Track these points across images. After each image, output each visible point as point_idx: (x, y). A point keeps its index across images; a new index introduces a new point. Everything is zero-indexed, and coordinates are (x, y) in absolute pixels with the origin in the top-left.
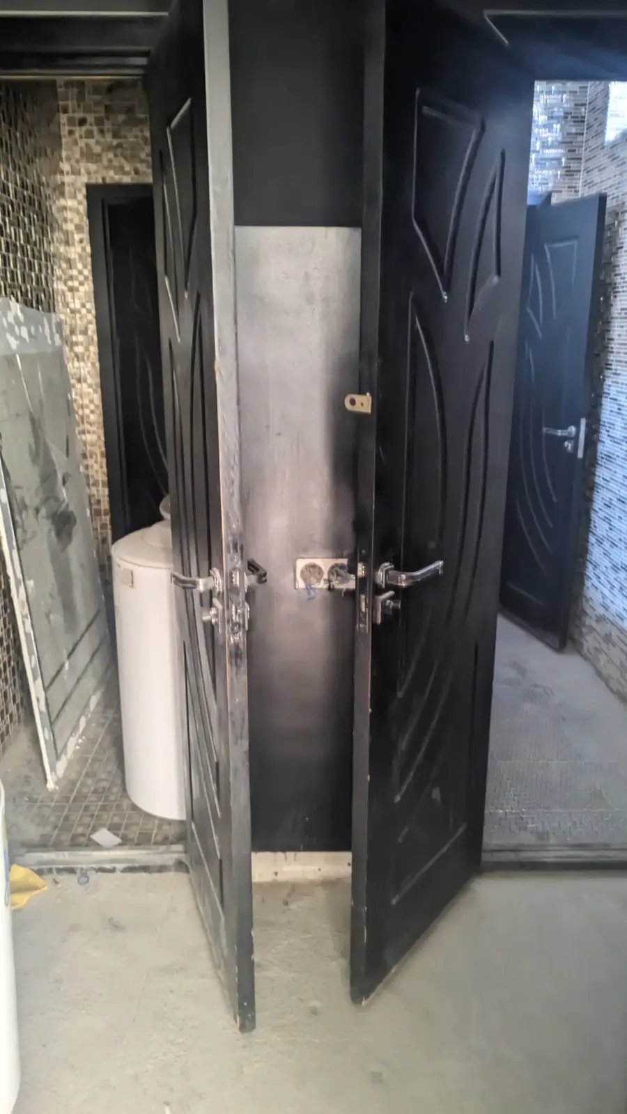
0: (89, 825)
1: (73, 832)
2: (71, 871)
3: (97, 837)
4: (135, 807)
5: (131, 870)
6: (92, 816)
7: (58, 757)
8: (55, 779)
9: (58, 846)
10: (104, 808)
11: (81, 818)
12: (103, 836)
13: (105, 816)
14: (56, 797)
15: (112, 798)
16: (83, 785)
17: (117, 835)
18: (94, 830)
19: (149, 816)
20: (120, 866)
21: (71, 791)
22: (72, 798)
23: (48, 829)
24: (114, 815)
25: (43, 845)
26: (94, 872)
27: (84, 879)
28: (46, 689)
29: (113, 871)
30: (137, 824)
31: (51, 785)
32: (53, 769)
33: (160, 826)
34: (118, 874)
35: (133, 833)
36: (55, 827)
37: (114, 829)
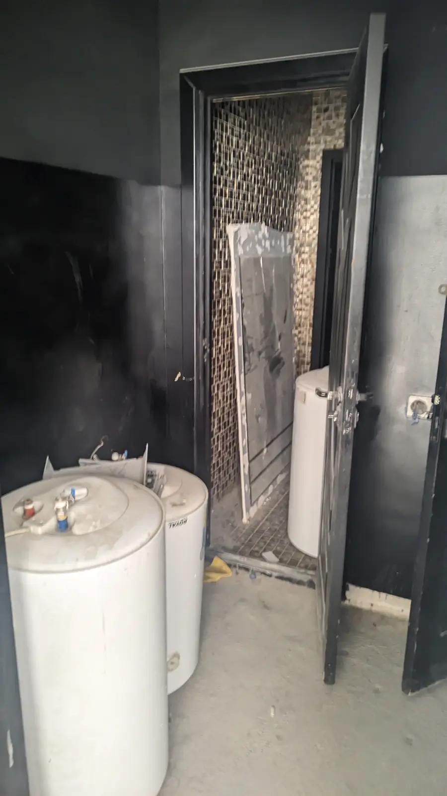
0: (262, 548)
1: (252, 548)
2: (247, 569)
3: (265, 555)
4: (291, 545)
5: (281, 578)
6: (265, 543)
7: (252, 505)
8: (248, 517)
9: (242, 554)
10: (273, 540)
11: (258, 543)
12: (269, 555)
13: (273, 545)
14: (247, 528)
15: (279, 536)
16: (263, 524)
17: (277, 557)
18: (265, 551)
19: (299, 551)
20: (275, 574)
21: (256, 527)
22: (256, 530)
23: (238, 544)
24: (278, 546)
25: (235, 551)
26: (259, 574)
27: (253, 576)
28: (250, 462)
29: (270, 576)
30: (291, 554)
31: (245, 520)
32: (248, 510)
33: (304, 559)
34: (273, 579)
35: (288, 559)
36: (243, 544)
37: (276, 553)
